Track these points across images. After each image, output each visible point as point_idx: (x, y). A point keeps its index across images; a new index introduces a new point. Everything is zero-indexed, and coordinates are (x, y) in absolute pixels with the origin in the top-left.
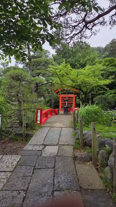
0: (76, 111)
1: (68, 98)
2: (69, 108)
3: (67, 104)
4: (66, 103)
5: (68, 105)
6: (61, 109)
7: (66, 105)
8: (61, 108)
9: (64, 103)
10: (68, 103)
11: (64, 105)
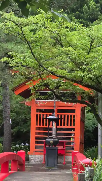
0: (87, 169)
1: (59, 111)
2: (62, 144)
3: (54, 132)
4: (51, 129)
5: (57, 134)
6: (36, 147)
7: (51, 134)
8: (37, 142)
9: (45, 126)
10: (59, 127)
11: (46, 134)
